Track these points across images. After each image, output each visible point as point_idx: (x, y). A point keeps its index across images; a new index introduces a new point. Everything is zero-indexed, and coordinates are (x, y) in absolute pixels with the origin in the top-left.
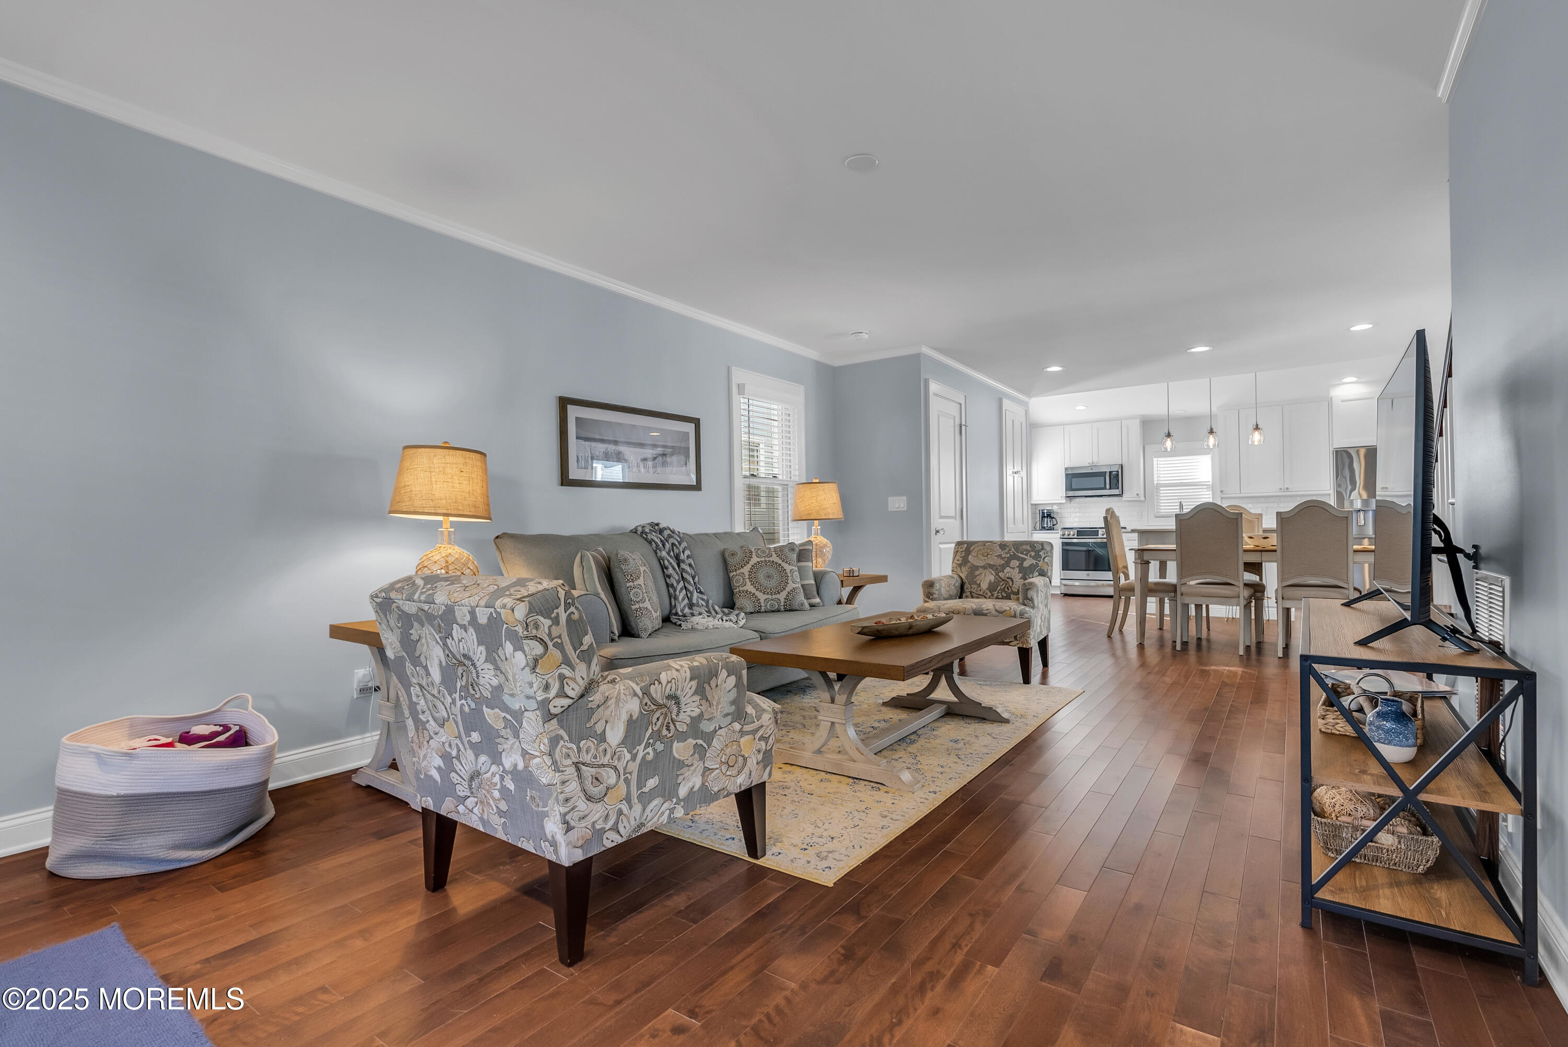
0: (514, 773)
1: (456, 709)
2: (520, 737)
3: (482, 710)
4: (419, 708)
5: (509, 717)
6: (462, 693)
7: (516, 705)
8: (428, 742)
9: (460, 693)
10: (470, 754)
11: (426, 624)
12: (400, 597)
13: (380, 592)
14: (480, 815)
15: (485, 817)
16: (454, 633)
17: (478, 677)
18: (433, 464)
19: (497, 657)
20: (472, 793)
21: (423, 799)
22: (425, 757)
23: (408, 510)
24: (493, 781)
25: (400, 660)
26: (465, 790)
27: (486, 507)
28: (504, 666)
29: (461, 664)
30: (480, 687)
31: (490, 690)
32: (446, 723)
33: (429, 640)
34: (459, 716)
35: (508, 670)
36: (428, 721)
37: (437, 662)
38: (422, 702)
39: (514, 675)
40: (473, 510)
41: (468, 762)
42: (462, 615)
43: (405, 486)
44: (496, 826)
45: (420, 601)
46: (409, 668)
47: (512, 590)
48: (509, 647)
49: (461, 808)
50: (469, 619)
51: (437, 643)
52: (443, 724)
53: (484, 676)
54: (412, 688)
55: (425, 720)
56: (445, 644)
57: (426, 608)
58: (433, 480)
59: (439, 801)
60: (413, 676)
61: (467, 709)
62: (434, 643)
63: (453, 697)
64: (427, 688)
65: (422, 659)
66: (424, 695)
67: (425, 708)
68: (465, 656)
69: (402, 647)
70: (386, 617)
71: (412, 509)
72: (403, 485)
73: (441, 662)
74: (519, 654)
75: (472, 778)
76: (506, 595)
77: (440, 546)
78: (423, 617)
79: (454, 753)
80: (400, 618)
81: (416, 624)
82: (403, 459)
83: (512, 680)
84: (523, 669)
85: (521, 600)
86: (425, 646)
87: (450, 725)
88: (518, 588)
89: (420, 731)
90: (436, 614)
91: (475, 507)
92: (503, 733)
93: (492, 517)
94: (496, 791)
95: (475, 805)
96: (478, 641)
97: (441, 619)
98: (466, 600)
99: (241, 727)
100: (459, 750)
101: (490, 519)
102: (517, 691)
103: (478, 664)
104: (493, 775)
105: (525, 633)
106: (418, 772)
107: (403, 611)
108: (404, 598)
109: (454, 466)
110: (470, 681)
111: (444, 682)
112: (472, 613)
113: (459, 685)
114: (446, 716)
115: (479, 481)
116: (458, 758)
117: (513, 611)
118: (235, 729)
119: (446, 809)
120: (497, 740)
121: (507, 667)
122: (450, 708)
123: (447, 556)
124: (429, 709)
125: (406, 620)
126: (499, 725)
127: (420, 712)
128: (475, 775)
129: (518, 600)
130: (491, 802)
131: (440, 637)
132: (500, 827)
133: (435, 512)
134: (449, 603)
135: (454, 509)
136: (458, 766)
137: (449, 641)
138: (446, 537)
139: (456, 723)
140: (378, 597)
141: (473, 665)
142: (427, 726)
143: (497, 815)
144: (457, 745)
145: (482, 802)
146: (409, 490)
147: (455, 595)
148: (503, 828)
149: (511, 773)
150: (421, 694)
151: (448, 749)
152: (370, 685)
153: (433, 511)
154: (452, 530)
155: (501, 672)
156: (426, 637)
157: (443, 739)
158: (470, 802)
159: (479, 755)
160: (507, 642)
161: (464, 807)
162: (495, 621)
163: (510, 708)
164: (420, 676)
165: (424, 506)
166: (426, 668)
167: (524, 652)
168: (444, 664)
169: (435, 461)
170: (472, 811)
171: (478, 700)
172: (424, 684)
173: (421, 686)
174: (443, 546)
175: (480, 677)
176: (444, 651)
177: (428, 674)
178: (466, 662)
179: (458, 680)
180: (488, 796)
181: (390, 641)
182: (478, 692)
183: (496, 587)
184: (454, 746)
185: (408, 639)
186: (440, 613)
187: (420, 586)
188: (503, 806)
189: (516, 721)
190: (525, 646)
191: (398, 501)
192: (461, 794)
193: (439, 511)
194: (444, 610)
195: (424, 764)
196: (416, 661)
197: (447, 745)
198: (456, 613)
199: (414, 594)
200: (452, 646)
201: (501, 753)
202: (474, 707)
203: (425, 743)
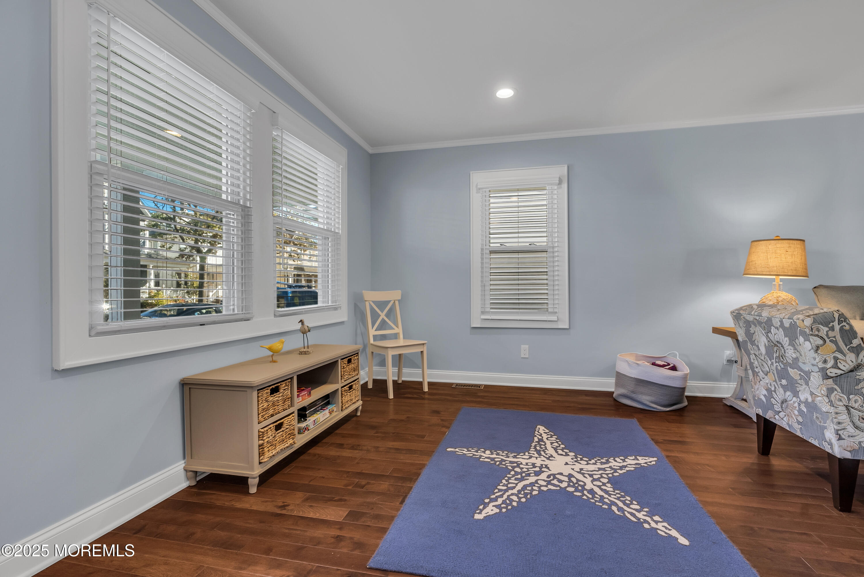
0: (806, 402)
1: (774, 368)
2: (809, 385)
3: (788, 369)
4: (755, 365)
5: (802, 374)
6: (776, 360)
7: (806, 368)
8: (759, 382)
9: (775, 360)
10: (781, 390)
11: (758, 326)
12: (744, 313)
13: (735, 311)
14: (787, 422)
15: (790, 423)
16: (772, 330)
17: (785, 352)
18: (769, 248)
19: (795, 344)
20: (783, 410)
21: (757, 409)
22: (758, 389)
23: (753, 273)
24: (794, 405)
25: (745, 342)
26: (779, 408)
27: (804, 270)
28: (799, 348)
29: (776, 345)
30: (786, 357)
31: (792, 359)
32: (768, 374)
33: (759, 333)
34: (775, 371)
35: (802, 350)
36: (759, 372)
37: (763, 344)
38: (756, 362)
39: (805, 353)
40: (795, 272)
41: (780, 394)
42: (776, 322)
43: (752, 261)
44: (796, 429)
45: (755, 315)
46: (749, 346)
47: (804, 312)
48: (801, 339)
49: (777, 417)
50: (779, 324)
51: (763, 335)
52: (767, 374)
53: (788, 352)
54: (751, 356)
55: (758, 371)
56: (767, 336)
57: (758, 318)
58: (769, 257)
59: (766, 411)
60: (751, 350)
61: (779, 368)
62: (762, 335)
63: (772, 361)
64: (758, 356)
65: (756, 342)
66: (757, 359)
67: (758, 366)
68: (777, 342)
69: (746, 336)
70: (738, 322)
71: (756, 273)
72: (751, 260)
73: (765, 344)
74: (807, 343)
75: (782, 403)
76: (800, 314)
77: (773, 291)
78: (756, 323)
79: (773, 389)
80: (745, 322)
81: (752, 326)
82: (751, 247)
83: (803, 355)
84: (810, 350)
85: (808, 316)
86: (757, 336)
87: (771, 375)
88: (808, 311)
89: (755, 376)
90: (763, 321)
91: (796, 270)
92: (799, 381)
93: (809, 275)
94: (796, 411)
95: (784, 416)
96: (785, 335)
97: (765, 323)
98: (778, 315)
99: (674, 365)
100: (775, 388)
101: (808, 277)
102: (807, 361)
103: (785, 346)
104: (794, 402)
105: (811, 332)
106: (754, 396)
107: (746, 319)
108: (747, 313)
109: (782, 249)
110: (780, 354)
111: (767, 353)
112: (781, 321)
113: (775, 356)
114: (768, 370)
115: (799, 256)
116: (775, 391)
117: (803, 321)
118: (672, 365)
119: (769, 415)
120: (796, 385)
121: (801, 349)
122: (771, 367)
123: (778, 297)
124: (759, 366)
125: (748, 324)
126: (797, 377)
127: (755, 367)
128: (784, 401)
129: (806, 316)
130: (793, 416)
131: (765, 332)
132: (799, 430)
133: (769, 274)
134: (769, 316)
135: (782, 272)
136: (775, 396)
137: (769, 334)
138: (777, 287)
139: (774, 374)
140: (734, 313)
141: (783, 348)
142: (759, 374)
143: (796, 423)
144: (774, 385)
145: (788, 415)
146: (754, 263)
147: (773, 313)
148: (800, 430)
149: (804, 403)
150: (755, 358)
151: (770, 387)
152: (733, 359)
153: (768, 273)
154: (781, 283)
155: (798, 351)
156: (758, 332)
157: (767, 381)
158: (782, 414)
159: (786, 391)
160: (800, 336)
161: (778, 417)
162: (793, 326)
163: (803, 370)
164: (755, 350)
165: (763, 271)
166: (758, 346)
167: (810, 342)
168: (767, 345)
169: (770, 247)
170: (783, 419)
171: (785, 364)
172: (757, 354)
173: (755, 354)
174: (775, 292)
175: (786, 353)
176: (767, 339)
177: (759, 349)
178: (779, 345)
179: (774, 353)
180: (792, 413)
181: (740, 333)
182: (785, 360)
183: (795, 310)
184: (773, 385)
185: (749, 332)
186: (765, 321)
187: (755, 309)
188: (800, 419)
189: (806, 376)
190: (810, 339)
191: (748, 269)
192: (777, 409)
193: (772, 273)
194: (767, 320)
195: (757, 392)
196: (753, 343)
197: (769, 384)
198: (773, 321)
199: (752, 312)
200: (771, 337)
201: (798, 392)
202: (783, 367)
203: (758, 382)
